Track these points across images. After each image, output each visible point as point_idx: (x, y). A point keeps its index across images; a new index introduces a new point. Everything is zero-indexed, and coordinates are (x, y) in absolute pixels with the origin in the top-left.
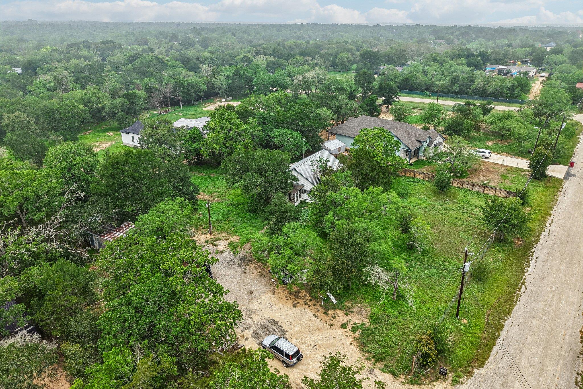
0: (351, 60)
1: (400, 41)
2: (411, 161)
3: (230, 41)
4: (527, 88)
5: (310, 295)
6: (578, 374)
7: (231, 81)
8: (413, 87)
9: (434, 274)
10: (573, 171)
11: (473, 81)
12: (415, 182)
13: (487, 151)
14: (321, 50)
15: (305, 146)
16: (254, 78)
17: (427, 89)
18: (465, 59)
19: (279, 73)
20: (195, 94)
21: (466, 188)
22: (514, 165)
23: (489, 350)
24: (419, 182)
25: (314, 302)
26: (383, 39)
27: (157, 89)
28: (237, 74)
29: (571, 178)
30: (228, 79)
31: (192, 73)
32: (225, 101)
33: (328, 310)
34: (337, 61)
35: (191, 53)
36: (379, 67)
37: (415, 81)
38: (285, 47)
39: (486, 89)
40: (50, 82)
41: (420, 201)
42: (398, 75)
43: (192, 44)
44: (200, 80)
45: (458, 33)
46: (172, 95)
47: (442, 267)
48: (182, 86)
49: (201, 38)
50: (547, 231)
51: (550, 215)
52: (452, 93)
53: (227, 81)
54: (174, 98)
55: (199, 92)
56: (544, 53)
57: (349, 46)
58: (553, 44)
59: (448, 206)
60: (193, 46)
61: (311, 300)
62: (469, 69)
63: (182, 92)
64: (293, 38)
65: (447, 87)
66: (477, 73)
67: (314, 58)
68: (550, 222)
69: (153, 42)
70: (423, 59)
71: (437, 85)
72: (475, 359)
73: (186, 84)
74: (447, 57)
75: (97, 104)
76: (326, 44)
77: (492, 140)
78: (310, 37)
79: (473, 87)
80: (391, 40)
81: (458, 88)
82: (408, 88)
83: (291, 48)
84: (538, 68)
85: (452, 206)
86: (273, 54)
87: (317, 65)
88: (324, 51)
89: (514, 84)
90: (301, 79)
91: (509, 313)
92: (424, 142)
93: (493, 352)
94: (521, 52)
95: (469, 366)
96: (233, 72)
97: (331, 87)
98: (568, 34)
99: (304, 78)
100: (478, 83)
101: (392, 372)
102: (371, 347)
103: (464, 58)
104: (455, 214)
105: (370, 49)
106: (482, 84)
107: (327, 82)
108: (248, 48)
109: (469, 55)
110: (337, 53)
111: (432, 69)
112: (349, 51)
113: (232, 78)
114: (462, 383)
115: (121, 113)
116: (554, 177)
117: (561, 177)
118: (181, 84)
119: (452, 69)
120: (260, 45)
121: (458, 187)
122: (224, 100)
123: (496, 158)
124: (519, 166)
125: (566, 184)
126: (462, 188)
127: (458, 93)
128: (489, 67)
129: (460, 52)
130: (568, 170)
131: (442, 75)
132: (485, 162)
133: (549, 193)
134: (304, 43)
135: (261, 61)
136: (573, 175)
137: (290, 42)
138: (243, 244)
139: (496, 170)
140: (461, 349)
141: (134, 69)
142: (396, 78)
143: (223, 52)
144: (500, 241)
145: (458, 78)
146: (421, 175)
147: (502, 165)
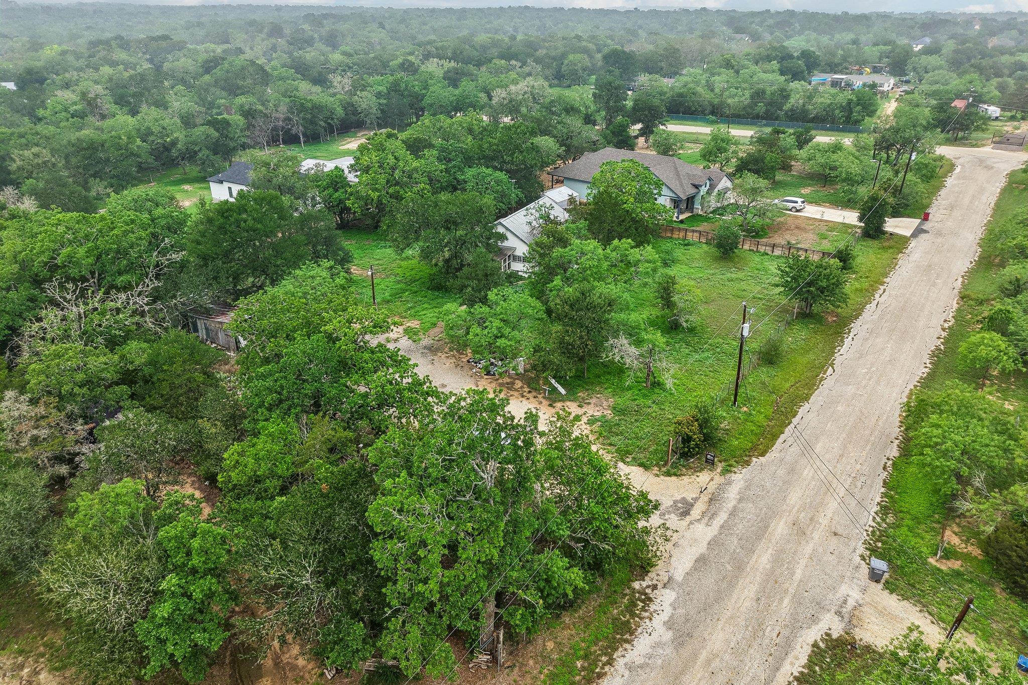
0: (587, 67)
1: (671, 36)
2: (682, 217)
3: (377, 36)
4: (872, 108)
5: (529, 387)
6: (888, 459)
7: (385, 101)
8: (690, 108)
9: (707, 358)
10: (927, 226)
11: (787, 97)
12: (686, 245)
13: (800, 200)
14: (536, 50)
15: (515, 194)
16: (424, 96)
17: (713, 113)
18: (778, 63)
19: (466, 86)
20: (325, 122)
21: (762, 251)
22: (840, 220)
23: (775, 437)
24: (692, 245)
25: (534, 394)
26: (642, 34)
27: (261, 112)
28: (395, 88)
29: (923, 236)
30: (379, 98)
31: (317, 89)
33: (555, 402)
34: (564, 68)
35: (310, 55)
36: (635, 78)
37: (694, 98)
38: (473, 46)
39: (808, 111)
40: (75, 103)
41: (692, 270)
42: (665, 89)
43: (309, 42)
44: (332, 99)
45: (771, 21)
46: (287, 125)
47: (718, 350)
48: (302, 108)
49: (324, 31)
50: (875, 303)
51: (882, 283)
52: (753, 118)
53: (378, 100)
54: (290, 129)
55: (333, 119)
56: (907, 53)
57: (584, 44)
58: (928, 40)
59: (733, 276)
60: (312, 46)
61: (530, 392)
62: (783, 78)
63: (304, 119)
64: (487, 31)
65: (745, 108)
66: (795, 85)
67: (524, 64)
68: (881, 292)
69: (239, 39)
70: (708, 63)
71: (729, 105)
72: (754, 448)
73: (309, 105)
74: (749, 60)
75: (162, 138)
76: (544, 40)
77: (810, 185)
78: (516, 29)
79: (787, 107)
80: (655, 34)
81: (764, 109)
82: (682, 109)
83: (484, 48)
84: (897, 78)
85: (741, 275)
86: (454, 57)
87: (529, 74)
88: (541, 52)
90: (504, 95)
91: (807, 398)
92: (701, 186)
93: (780, 440)
94: (871, 52)
95: (746, 456)
96: (388, 86)
97: (554, 109)
98: (956, 24)
99: (509, 94)
100: (795, 100)
101: (641, 465)
102: (614, 439)
103: (775, 62)
104: (743, 285)
105: (619, 47)
106: (801, 101)
107: (547, 100)
108: (410, 48)
109: (784, 57)
110: (564, 56)
111: (721, 80)
112: (585, 51)
113: (388, 96)
114: (735, 473)
115: (205, 152)
116: (897, 235)
117: (908, 233)
118: (302, 105)
119: (755, 79)
120: (430, 43)
121: (750, 250)
123: (812, 211)
124: (846, 221)
125: (913, 243)
126: (757, 251)
127: (763, 118)
128: (817, 78)
129: (769, 52)
130: (920, 224)
131: (737, 88)
132: (796, 217)
133: (886, 255)
134: (507, 39)
135: (435, 68)
136: (926, 232)
137: (482, 38)
138: (425, 331)
139: (812, 227)
140: (737, 439)
141: (216, 82)
142: (662, 93)
143: (366, 53)
144: (805, 316)
145: (764, 92)
146: (695, 234)
147: (821, 221)
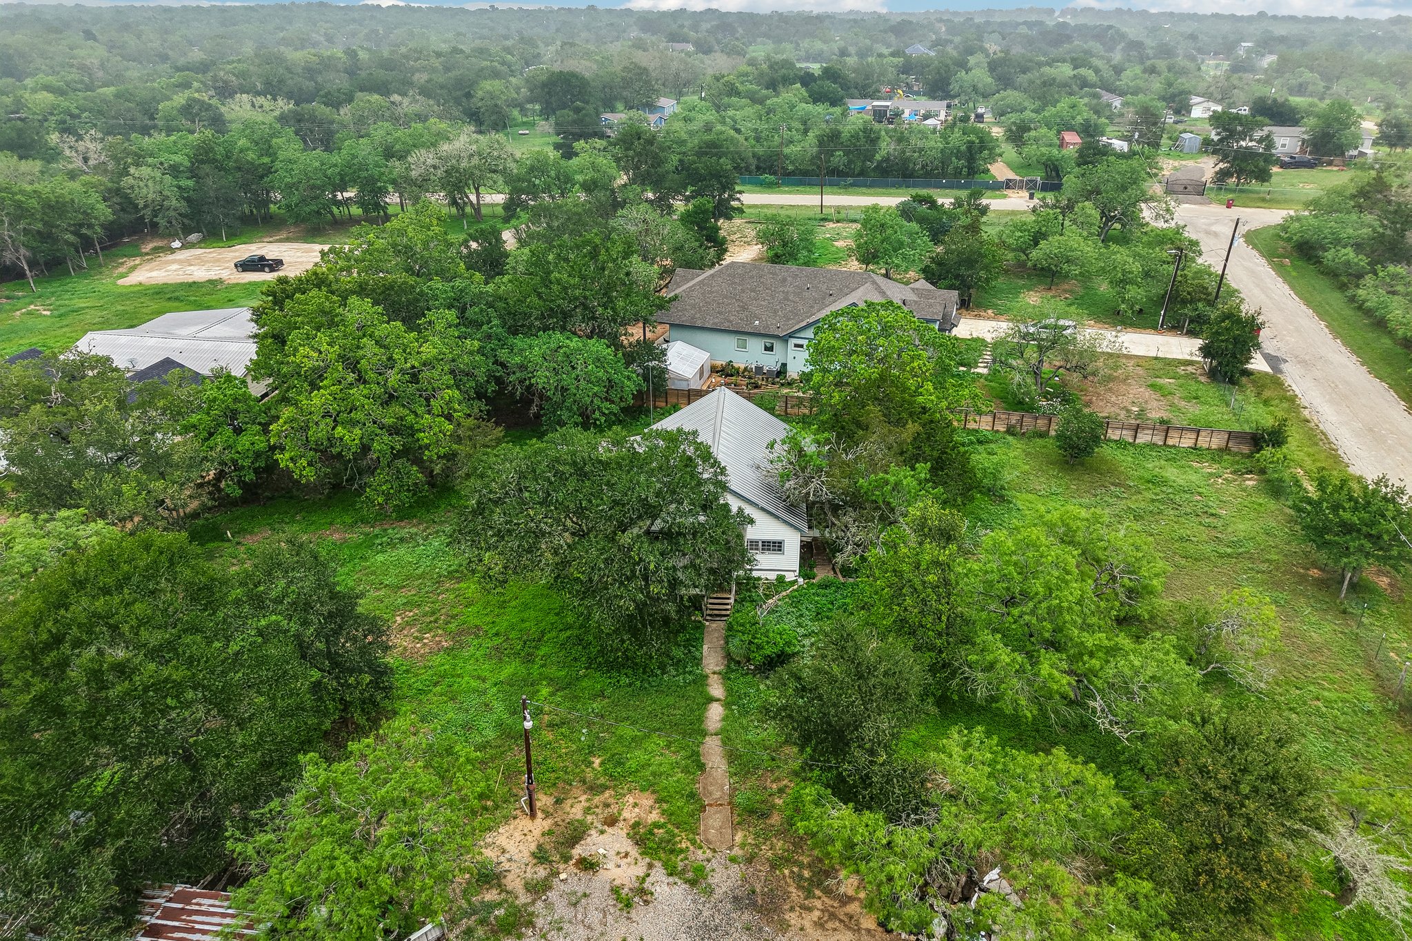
7: (190, 183)
16: (272, 168)
18: (802, 86)
20: (75, 233)
28: (203, 157)
29: (1289, 369)
30: (178, 177)
32: (184, 247)
36: (603, 117)
39: (910, 160)
48: (21, 212)
53: (176, 182)
55: (90, 226)
63: (26, 232)
65: (814, 160)
71: (788, 157)
73: (33, 203)
90: (433, 161)
96: (189, 152)
103: (799, 85)
113: (193, 173)
117: (1265, 367)
122: (177, 244)
124: (1161, 354)
127: (842, 174)
128: (853, 106)
129: (780, 71)
135: (253, 112)
136: (1280, 359)
144: (1353, 588)
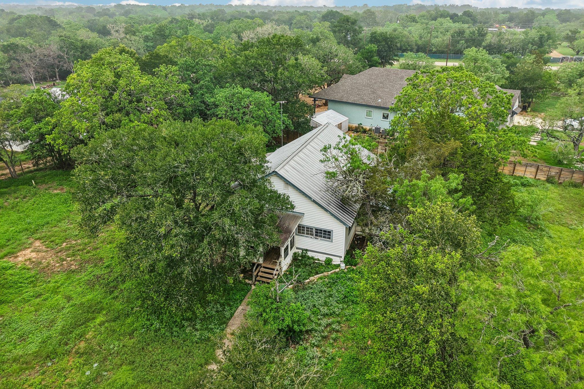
15: (281, 120)
30: (147, 42)
31: (95, 35)
46: (59, 62)
48: (72, 47)
52: (455, 54)
53: (146, 43)
65: (447, 46)
70: (399, 20)
74: (425, 19)
81: (465, 46)
89: (543, 35)
90: (252, 36)
96: (154, 31)
99: (257, 34)
109: (453, 16)
145: (463, 32)
